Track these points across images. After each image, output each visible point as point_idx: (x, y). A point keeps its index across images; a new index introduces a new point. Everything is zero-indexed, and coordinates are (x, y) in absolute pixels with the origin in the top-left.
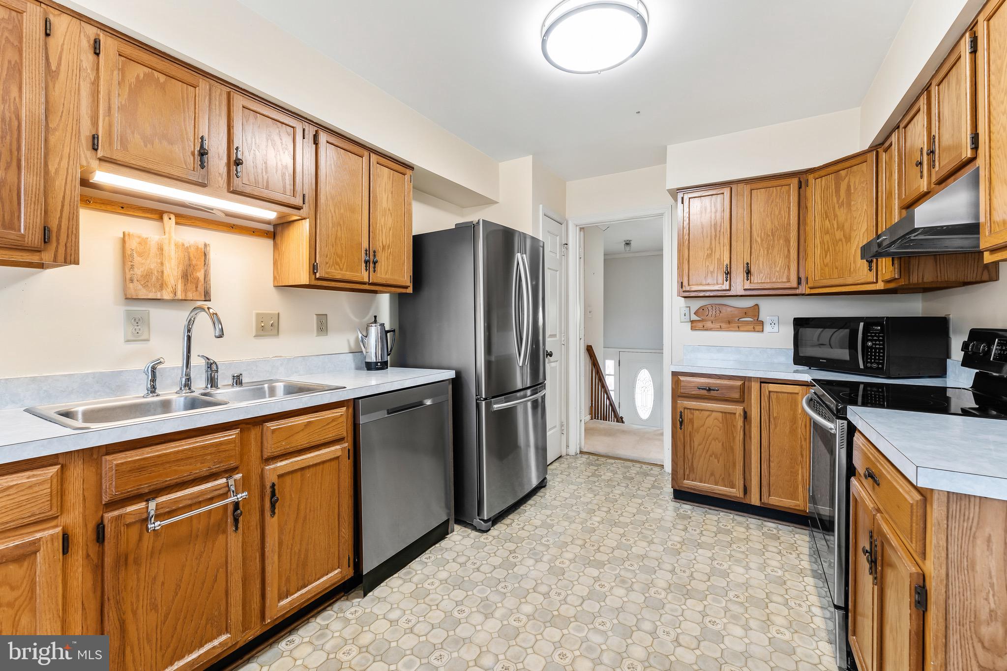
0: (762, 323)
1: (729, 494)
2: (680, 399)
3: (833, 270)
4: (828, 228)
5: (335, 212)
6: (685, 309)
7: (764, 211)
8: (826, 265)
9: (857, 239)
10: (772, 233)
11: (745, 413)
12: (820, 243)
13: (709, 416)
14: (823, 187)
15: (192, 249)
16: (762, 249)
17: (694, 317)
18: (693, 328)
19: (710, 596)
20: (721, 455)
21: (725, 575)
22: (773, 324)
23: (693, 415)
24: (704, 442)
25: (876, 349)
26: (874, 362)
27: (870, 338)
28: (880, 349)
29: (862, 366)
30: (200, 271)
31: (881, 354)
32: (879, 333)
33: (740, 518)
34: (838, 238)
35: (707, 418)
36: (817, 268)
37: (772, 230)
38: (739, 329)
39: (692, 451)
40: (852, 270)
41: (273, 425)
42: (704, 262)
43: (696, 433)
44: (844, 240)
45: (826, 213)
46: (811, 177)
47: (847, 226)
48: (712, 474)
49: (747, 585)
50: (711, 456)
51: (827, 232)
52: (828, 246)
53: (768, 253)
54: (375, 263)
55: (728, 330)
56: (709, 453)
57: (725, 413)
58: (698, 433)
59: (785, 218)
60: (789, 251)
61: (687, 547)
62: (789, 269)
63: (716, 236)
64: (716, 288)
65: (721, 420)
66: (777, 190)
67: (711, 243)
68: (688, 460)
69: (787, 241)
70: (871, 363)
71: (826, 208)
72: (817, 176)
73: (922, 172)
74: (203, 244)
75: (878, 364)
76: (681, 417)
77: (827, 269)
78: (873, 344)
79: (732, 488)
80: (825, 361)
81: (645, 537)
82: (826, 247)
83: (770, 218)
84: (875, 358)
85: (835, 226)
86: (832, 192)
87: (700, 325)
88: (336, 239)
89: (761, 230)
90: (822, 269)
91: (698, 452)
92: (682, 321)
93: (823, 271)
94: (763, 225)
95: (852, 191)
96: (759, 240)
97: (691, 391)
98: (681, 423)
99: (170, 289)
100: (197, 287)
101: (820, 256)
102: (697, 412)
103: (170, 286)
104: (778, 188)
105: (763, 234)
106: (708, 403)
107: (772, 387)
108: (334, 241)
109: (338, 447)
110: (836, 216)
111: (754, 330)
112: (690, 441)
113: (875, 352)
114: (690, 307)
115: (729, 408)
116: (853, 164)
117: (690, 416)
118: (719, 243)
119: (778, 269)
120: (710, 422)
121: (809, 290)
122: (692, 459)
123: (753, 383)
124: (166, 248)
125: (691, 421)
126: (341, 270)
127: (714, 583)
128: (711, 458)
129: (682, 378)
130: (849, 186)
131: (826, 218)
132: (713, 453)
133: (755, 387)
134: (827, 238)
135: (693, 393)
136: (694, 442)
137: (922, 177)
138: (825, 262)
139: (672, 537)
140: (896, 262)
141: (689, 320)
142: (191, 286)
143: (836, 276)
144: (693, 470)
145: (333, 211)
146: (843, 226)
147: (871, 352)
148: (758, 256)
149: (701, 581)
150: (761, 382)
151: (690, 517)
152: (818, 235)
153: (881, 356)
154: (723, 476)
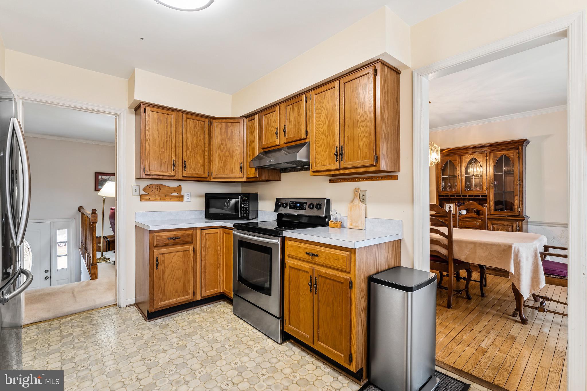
0: (182, 196)
1: (186, 300)
2: (156, 248)
3: (225, 170)
4: (222, 149)
6: (136, 186)
7: (193, 132)
8: (222, 167)
9: (236, 157)
10: (196, 146)
11: (194, 248)
12: (219, 156)
13: (174, 255)
14: (220, 128)
16: (192, 154)
17: (143, 193)
18: (141, 200)
19: (221, 354)
20: (181, 278)
21: (215, 340)
22: (188, 197)
23: (165, 257)
24: (172, 273)
25: (245, 207)
26: (245, 213)
27: (243, 203)
28: (247, 207)
29: (240, 216)
31: (248, 210)
32: (247, 201)
33: (197, 310)
34: (227, 155)
35: (173, 257)
36: (217, 168)
37: (196, 144)
38: (171, 200)
39: (164, 282)
40: (233, 171)
42: (160, 156)
43: (166, 269)
44: (230, 156)
45: (221, 142)
46: (214, 121)
47: (231, 150)
48: (176, 292)
49: (227, 339)
50: (176, 280)
51: (222, 151)
52: (222, 158)
53: (195, 156)
55: (164, 200)
56: (175, 279)
57: (184, 251)
58: (167, 268)
59: (202, 139)
60: (204, 157)
61: (185, 340)
62: (204, 167)
63: (167, 140)
64: (167, 174)
65: (181, 256)
66: (198, 122)
67: (164, 145)
68: (161, 288)
69: (203, 152)
70: (244, 214)
71: (221, 139)
72: (217, 122)
73: (277, 136)
75: (246, 214)
76: (157, 261)
77: (222, 169)
78: (244, 205)
79: (187, 295)
80: (223, 215)
81: (157, 351)
82: (221, 158)
83: (195, 137)
84: (245, 211)
85: (226, 149)
86: (224, 131)
87: (148, 198)
89: (191, 143)
90: (219, 169)
91: (168, 281)
92: (133, 195)
93: (220, 170)
94: (192, 140)
95: (233, 134)
96: (190, 148)
97: (164, 242)
98: (157, 265)
101: (218, 163)
102: (167, 255)
104: (199, 122)
105: (192, 145)
106: (174, 247)
107: (207, 231)
110: (226, 144)
111: (179, 201)
112: (163, 275)
113: (245, 209)
114: (139, 185)
115: (186, 248)
116: (234, 122)
117: (163, 258)
118: (169, 146)
119: (199, 166)
120: (175, 259)
121: (212, 179)
122: (164, 287)
123: (197, 231)
125: (163, 262)
127: (217, 347)
128: (176, 282)
129: (156, 234)
130: (232, 132)
131: (221, 144)
132: (177, 278)
133: (198, 232)
134: (222, 154)
135: (165, 243)
136: (165, 275)
137: (277, 138)
138: (221, 166)
139: (172, 341)
140: (257, 170)
141: (139, 194)
143: (226, 173)
144: (165, 293)
146: (229, 150)
147: (243, 209)
148: (190, 158)
149: (211, 351)
150: (201, 230)
151: (168, 325)
152: (217, 152)
153: (248, 211)
154: (183, 290)
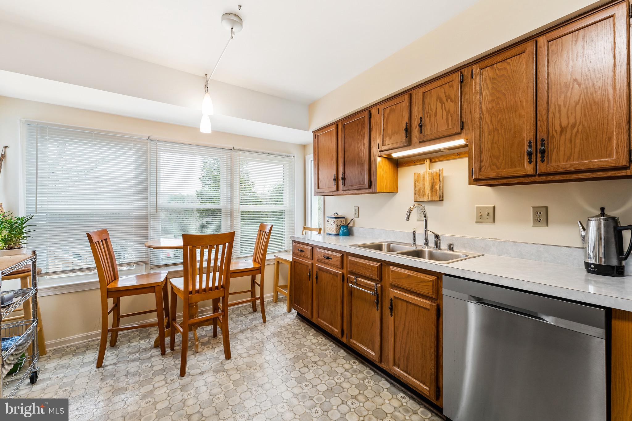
5: (491, 121)
15: (435, 174)
30: (437, 185)
41: (392, 268)
54: (543, 152)
74: (439, 169)
88: (492, 143)
99: (427, 196)
100: (436, 194)
103: (427, 195)
108: (490, 146)
109: (428, 302)
124: (425, 176)
126: (498, 168)
142: (434, 193)
145: (489, 122)
